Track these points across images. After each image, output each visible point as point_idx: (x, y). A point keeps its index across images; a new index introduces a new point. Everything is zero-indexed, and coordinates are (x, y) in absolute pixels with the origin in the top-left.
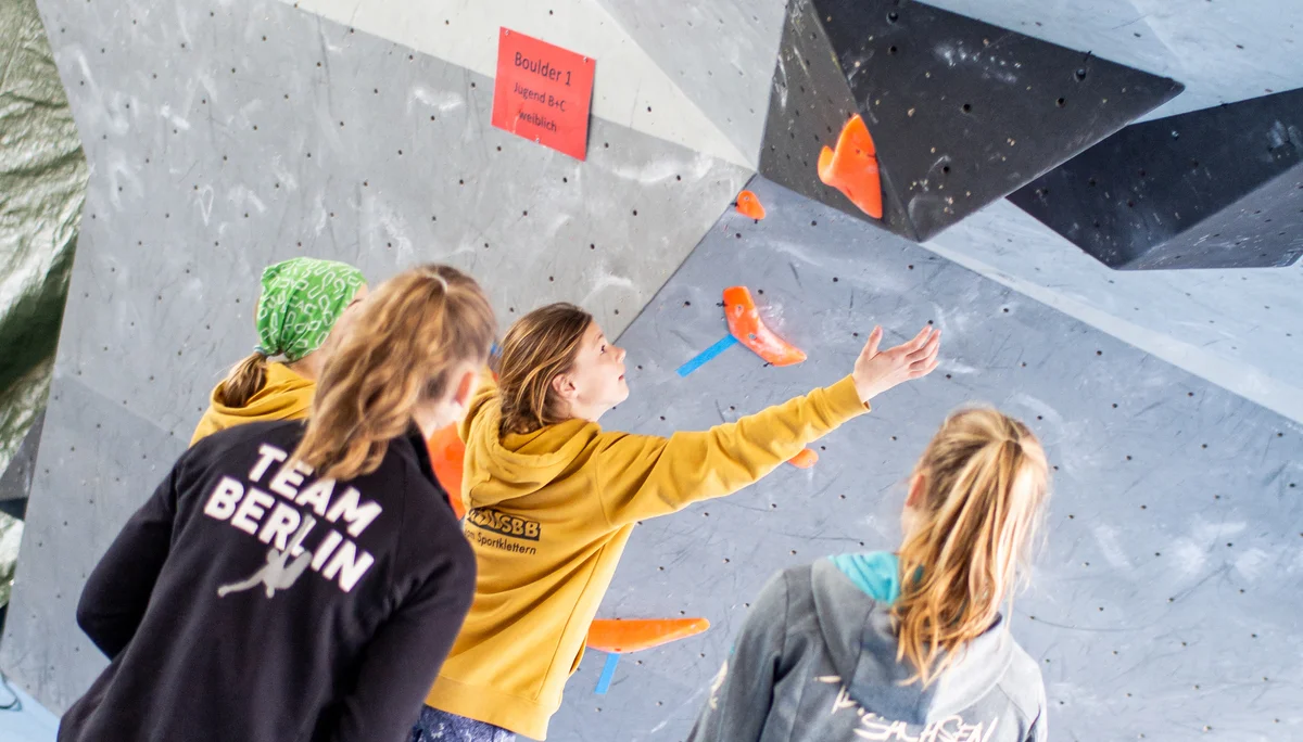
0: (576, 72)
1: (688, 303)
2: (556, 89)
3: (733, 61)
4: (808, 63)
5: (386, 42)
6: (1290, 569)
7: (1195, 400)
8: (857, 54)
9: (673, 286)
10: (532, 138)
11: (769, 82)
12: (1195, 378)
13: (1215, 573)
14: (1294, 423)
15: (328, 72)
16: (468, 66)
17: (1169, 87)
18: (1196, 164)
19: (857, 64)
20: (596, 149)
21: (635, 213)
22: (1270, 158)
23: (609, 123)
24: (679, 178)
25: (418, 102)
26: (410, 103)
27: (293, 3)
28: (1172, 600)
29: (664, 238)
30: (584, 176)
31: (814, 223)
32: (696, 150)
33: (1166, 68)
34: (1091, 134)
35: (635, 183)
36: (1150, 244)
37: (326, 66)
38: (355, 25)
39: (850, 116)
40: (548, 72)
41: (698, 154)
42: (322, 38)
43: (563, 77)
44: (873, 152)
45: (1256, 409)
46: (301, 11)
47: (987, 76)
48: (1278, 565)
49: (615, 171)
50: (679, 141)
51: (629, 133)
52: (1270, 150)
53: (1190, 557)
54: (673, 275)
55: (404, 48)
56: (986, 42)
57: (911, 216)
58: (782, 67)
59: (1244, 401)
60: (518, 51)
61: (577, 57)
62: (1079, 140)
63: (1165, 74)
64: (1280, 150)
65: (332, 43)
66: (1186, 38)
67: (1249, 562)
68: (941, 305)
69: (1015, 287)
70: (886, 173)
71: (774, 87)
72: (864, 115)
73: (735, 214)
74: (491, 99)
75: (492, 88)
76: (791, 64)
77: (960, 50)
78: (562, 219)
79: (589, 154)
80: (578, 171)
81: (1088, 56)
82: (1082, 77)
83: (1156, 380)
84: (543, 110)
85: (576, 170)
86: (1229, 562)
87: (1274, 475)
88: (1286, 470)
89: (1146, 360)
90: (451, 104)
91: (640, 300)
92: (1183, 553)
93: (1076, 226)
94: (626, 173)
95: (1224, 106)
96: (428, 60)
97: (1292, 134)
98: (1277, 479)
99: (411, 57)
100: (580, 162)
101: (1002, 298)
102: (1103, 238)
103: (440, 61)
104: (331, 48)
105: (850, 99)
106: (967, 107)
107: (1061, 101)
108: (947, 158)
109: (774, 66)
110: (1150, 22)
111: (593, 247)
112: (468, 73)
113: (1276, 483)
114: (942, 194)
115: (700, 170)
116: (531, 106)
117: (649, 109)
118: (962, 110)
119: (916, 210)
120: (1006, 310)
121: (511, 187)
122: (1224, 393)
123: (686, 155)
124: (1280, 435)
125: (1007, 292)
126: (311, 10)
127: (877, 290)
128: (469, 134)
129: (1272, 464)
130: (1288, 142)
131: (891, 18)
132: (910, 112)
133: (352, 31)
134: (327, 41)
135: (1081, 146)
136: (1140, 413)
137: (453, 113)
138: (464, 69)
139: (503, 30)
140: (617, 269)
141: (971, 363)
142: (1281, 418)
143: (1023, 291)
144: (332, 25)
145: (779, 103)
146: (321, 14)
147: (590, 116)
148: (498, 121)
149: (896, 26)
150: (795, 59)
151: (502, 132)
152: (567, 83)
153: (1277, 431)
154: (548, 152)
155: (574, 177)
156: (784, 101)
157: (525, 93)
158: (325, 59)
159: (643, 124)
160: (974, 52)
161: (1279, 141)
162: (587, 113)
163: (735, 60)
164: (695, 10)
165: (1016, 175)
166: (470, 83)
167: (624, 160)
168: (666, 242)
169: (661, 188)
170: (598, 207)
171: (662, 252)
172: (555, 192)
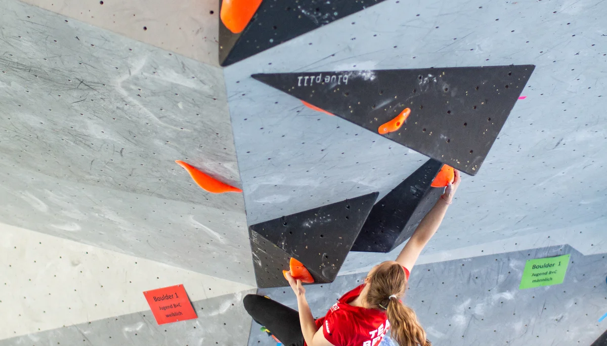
0: (178, 292)
1: (259, 342)
2: (175, 301)
3: (235, 261)
4: (265, 251)
5: (104, 320)
6: (492, 303)
7: (431, 270)
8: (281, 241)
9: (252, 339)
10: (175, 321)
11: (252, 261)
12: (427, 265)
13: (471, 318)
14: (465, 259)
15: (89, 341)
16: (139, 311)
17: (375, 195)
18: (395, 210)
19: (283, 243)
20: (199, 312)
21: (225, 324)
22: (415, 197)
23: (200, 301)
24: (233, 305)
25: (128, 332)
26: (125, 335)
27: (62, 326)
28: (463, 336)
29: (240, 326)
30: (201, 323)
31: (284, 292)
32: (233, 293)
33: (371, 190)
34: (361, 222)
35: (219, 315)
36: (395, 240)
37: (87, 339)
38: (90, 321)
39: (289, 259)
40: (169, 297)
41: (235, 293)
42: (80, 332)
43: (175, 296)
44: (302, 265)
45: (451, 262)
46: (67, 327)
47: (322, 224)
48: (488, 304)
49: (210, 315)
50: (226, 293)
51: (207, 300)
52: (414, 194)
53: (460, 320)
54: (250, 336)
55: (112, 318)
56: (316, 214)
57: (325, 276)
58: (255, 255)
59: (446, 262)
60: (153, 297)
61: (175, 288)
62: (359, 225)
63: (371, 192)
64: (416, 193)
65: (85, 331)
66: (372, 181)
67: (479, 310)
68: (337, 292)
69: (357, 272)
70: (310, 269)
71: (254, 262)
72: (294, 257)
74: (153, 317)
75: (152, 314)
76: (259, 254)
77: (310, 221)
78: (201, 340)
79: (198, 315)
80: (197, 322)
81: (347, 201)
82: (348, 207)
84: (174, 310)
85: (196, 323)
86: (473, 313)
87: (470, 278)
88: (472, 274)
90: (140, 326)
92: (457, 320)
93: (369, 247)
94: (214, 314)
95: (393, 190)
96: (123, 317)
97: (417, 187)
98: (471, 279)
99: (117, 319)
100: (197, 319)
101: (355, 278)
102: (380, 246)
103: (128, 315)
104: (85, 333)
105: (286, 255)
106: (322, 236)
107: (347, 217)
108: (325, 254)
109: (251, 255)
110: (360, 183)
111: (217, 343)
112: (140, 313)
113: (471, 281)
114: (330, 265)
116: (168, 312)
117: (210, 289)
118: (321, 237)
119: (325, 274)
120: (358, 281)
121: (177, 341)
122: (439, 264)
123: (231, 296)
124: (463, 265)
126: (70, 324)
127: (315, 300)
128: (152, 332)
129: (466, 276)
130: (417, 190)
131: (284, 224)
132: (306, 247)
133: (90, 323)
134: (83, 331)
135: (361, 226)
136: (418, 286)
137: (143, 329)
138: (138, 313)
139: (144, 293)
142: (460, 260)
143: (360, 272)
144: (81, 325)
145: (259, 265)
146: (75, 324)
147: (191, 303)
148: (160, 322)
149: (287, 226)
150: (259, 251)
151: (164, 325)
152: (177, 297)
153: (461, 264)
154: (184, 322)
155: (197, 325)
156: (260, 264)
157: (164, 308)
158: (86, 338)
159: (211, 295)
160: (314, 219)
161: (415, 191)
162: (189, 302)
163: (236, 260)
164: (214, 253)
165: (347, 246)
166: (143, 315)
167: (211, 310)
168: (241, 327)
169: (229, 311)
170: (211, 330)
171: (242, 331)
172: (194, 333)
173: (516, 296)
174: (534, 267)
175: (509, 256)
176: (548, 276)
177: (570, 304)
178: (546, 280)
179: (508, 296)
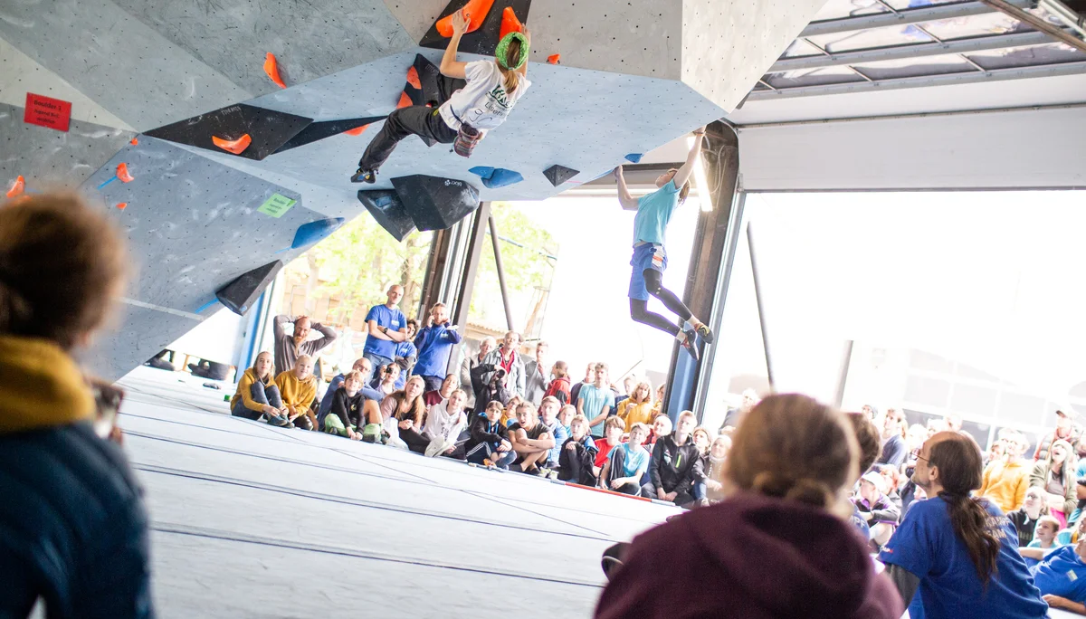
0: (65, 107)
1: (107, 170)
2: (56, 112)
3: (165, 112)
6: (238, 212)
8: (250, 121)
9: (105, 166)
10: (42, 125)
13: (219, 217)
16: (11, 104)
19: (250, 123)
20: (72, 129)
21: (90, 146)
24: (108, 136)
28: (206, 226)
30: (67, 135)
31: (150, 144)
35: (90, 138)
40: (50, 106)
41: (116, 129)
43: (56, 108)
44: (248, 141)
47: (276, 122)
48: (235, 211)
49: (81, 134)
50: (108, 126)
51: (87, 123)
53: (214, 213)
54: (106, 163)
56: (277, 115)
58: (200, 118)
60: (32, 99)
61: (60, 101)
67: (228, 212)
70: (251, 146)
72: (250, 135)
73: (131, 145)
74: (23, 114)
75: (24, 111)
76: (209, 119)
77: (271, 117)
78: (57, 149)
79: (69, 130)
82: (295, 120)
83: (220, 170)
84: (49, 118)
85: (64, 135)
86: (223, 213)
89: (220, 165)
90: (3, 115)
91: (93, 171)
94: (87, 135)
100: (66, 132)
106: (272, 130)
107: (290, 126)
108: (268, 142)
111: (72, 156)
112: (11, 106)
113: (240, 191)
114: (266, 151)
115: (117, 134)
116: (42, 116)
117: (95, 117)
121: (34, 140)
122: (236, 170)
123: (112, 129)
125: (192, 154)
128: (13, 124)
131: (258, 112)
132: (260, 133)
135: (294, 135)
137: (4, 119)
138: (9, 105)
139: (28, 94)
140: (83, 162)
141: (176, 173)
145: (187, 124)
147: (70, 119)
148: (28, 120)
149: (259, 114)
150: (213, 118)
151: (29, 124)
152: (60, 110)
154: (51, 130)
156: (191, 124)
157: (40, 112)
159: (92, 120)
162: (68, 118)
166: (12, 109)
167: (85, 131)
168: (103, 154)
169: (101, 139)
170: (74, 145)
171: (102, 157)
172: (54, 141)
173: (252, 214)
174: (275, 200)
175: (270, 185)
176: (277, 210)
177: (270, 235)
178: (274, 211)
179: (248, 211)
